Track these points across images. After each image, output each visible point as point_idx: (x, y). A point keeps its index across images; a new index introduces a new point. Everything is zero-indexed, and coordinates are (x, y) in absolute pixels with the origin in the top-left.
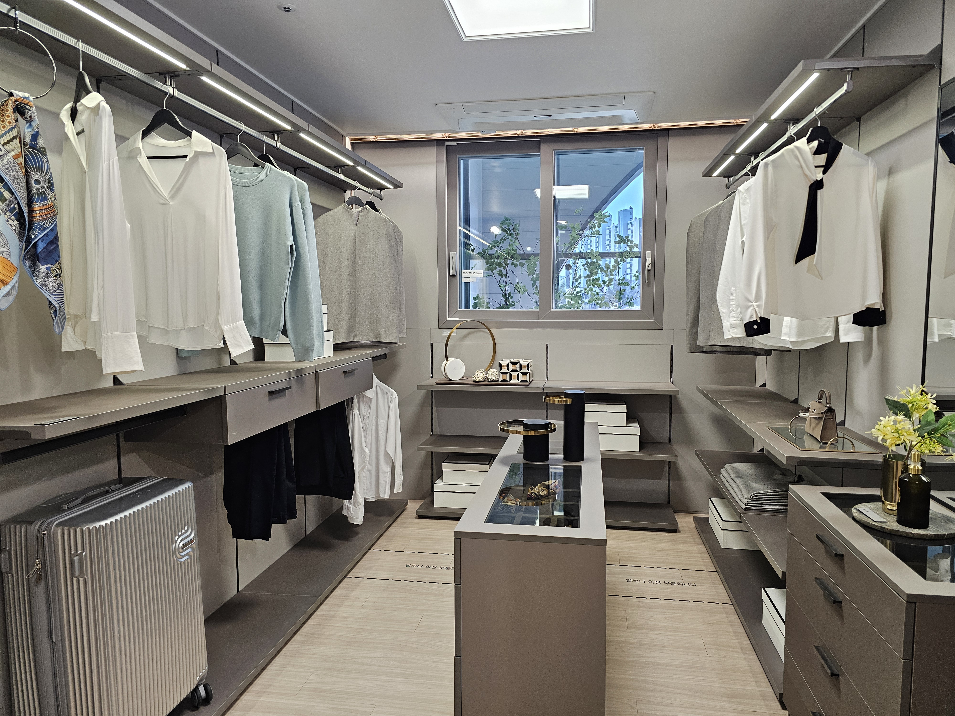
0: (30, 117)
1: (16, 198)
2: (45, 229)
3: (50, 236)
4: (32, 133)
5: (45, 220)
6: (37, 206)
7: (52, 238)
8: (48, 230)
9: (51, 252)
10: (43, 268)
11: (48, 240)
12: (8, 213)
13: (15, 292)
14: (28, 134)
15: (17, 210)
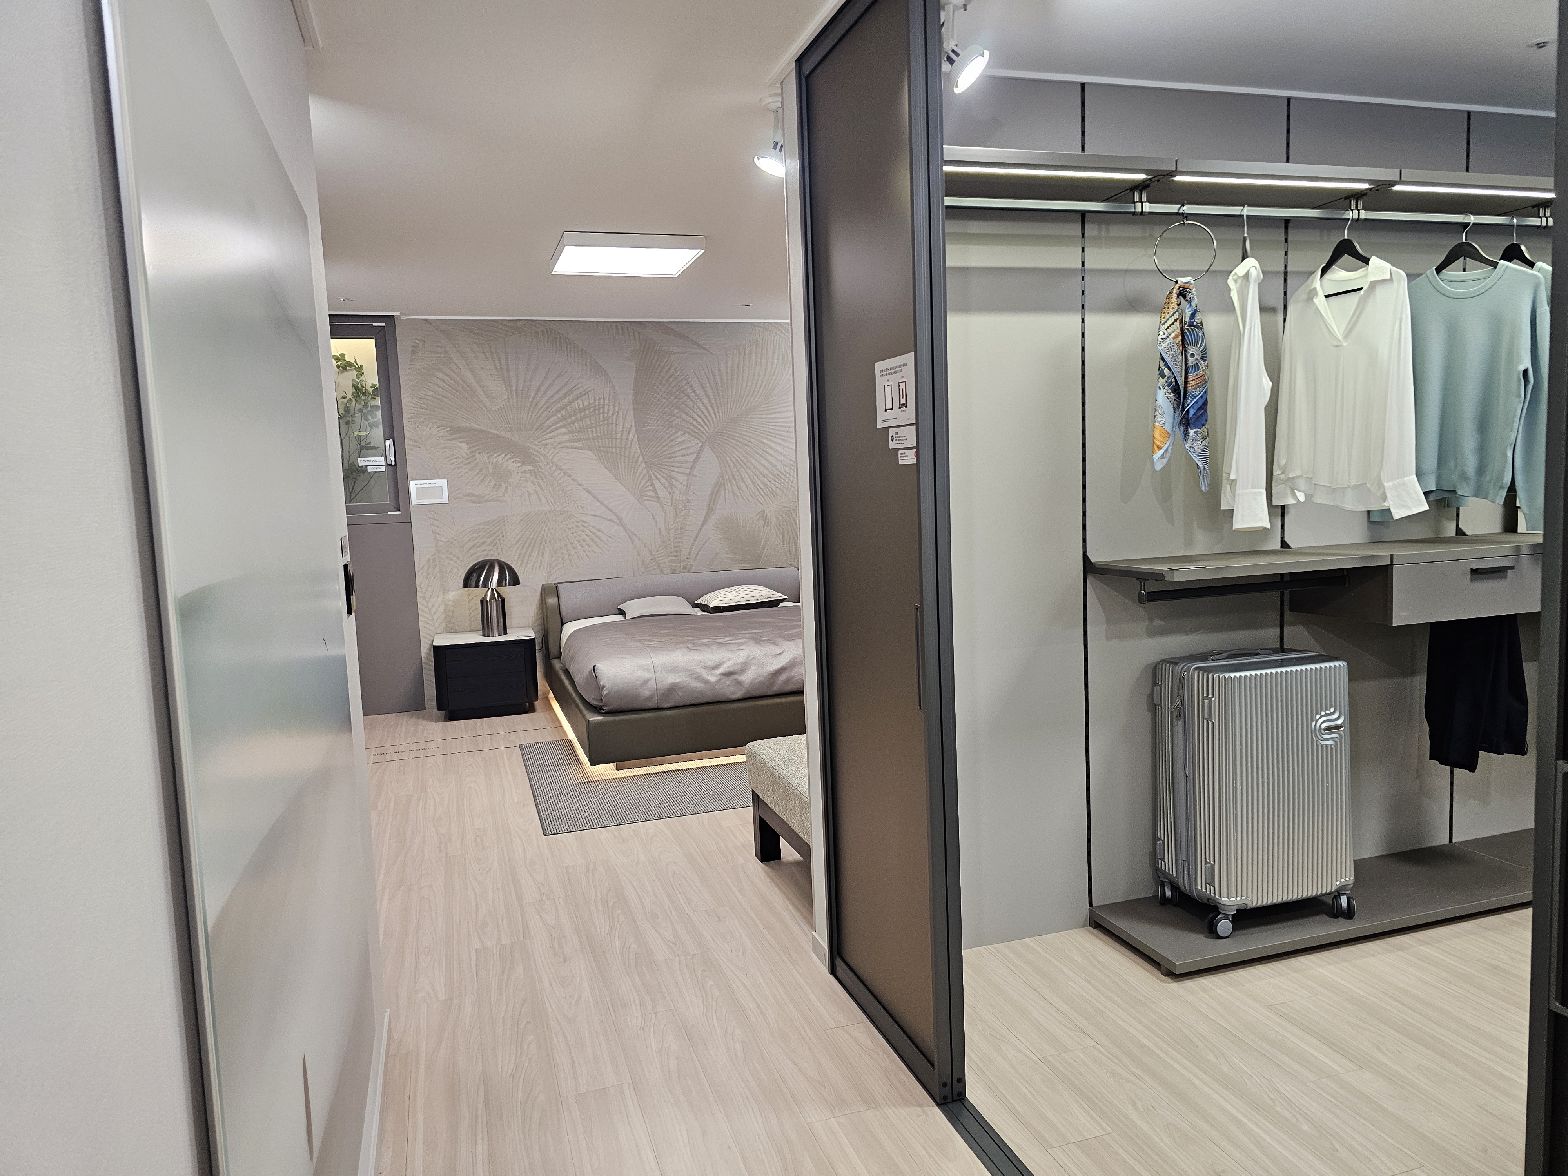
0: (1190, 298)
1: (1173, 373)
2: (1195, 397)
3: (1199, 403)
4: (1191, 312)
5: (1196, 388)
6: (1191, 377)
7: (1200, 405)
8: (1198, 397)
9: (1199, 417)
10: (1192, 432)
11: (1197, 406)
12: (1166, 388)
13: (1168, 455)
14: (1188, 312)
15: (1174, 383)
